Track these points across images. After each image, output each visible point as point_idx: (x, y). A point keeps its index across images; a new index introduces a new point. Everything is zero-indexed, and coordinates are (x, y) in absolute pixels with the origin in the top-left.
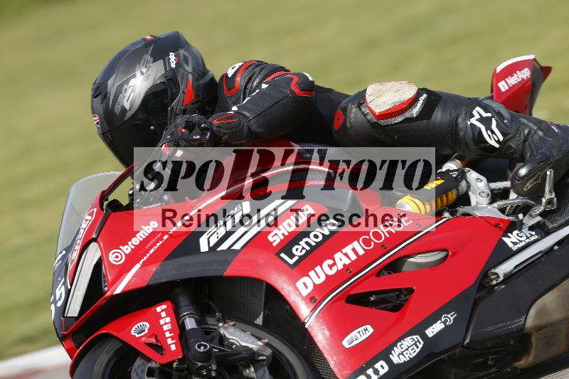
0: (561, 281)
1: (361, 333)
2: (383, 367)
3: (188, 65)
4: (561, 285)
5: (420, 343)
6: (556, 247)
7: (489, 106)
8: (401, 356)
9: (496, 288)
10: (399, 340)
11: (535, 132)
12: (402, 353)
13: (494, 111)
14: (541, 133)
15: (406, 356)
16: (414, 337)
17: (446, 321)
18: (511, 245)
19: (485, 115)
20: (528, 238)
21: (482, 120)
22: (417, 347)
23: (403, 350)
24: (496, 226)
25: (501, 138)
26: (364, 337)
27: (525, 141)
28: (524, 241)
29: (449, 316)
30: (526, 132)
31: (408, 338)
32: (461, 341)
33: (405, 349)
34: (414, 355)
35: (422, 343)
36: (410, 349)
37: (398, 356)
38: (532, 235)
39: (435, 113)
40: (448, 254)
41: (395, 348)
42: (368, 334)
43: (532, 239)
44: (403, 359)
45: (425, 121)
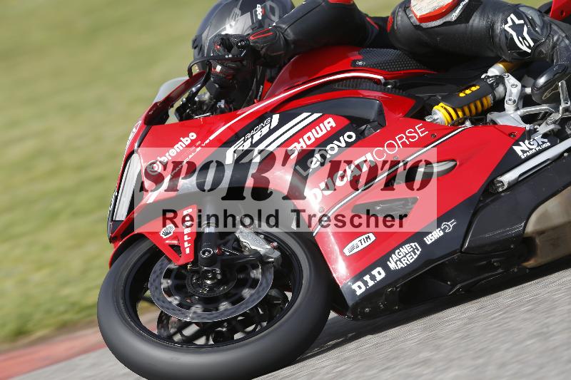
0: (565, 187)
1: (362, 241)
2: (379, 273)
3: (274, 15)
4: (564, 192)
5: (418, 250)
6: (566, 154)
7: (524, 13)
8: (398, 263)
9: (503, 194)
10: (398, 248)
11: (563, 40)
12: (400, 260)
13: (528, 18)
14: (567, 42)
15: (404, 262)
16: (413, 244)
17: (445, 228)
18: (520, 153)
19: (518, 22)
20: (539, 145)
21: (514, 27)
22: (415, 254)
23: (400, 257)
24: (510, 135)
25: (532, 44)
26: (365, 245)
27: (554, 47)
28: (535, 148)
29: (449, 223)
30: (555, 38)
31: (406, 246)
32: (459, 247)
33: (402, 255)
34: (411, 261)
35: (420, 250)
36: (407, 256)
37: (396, 263)
38: (544, 143)
39: (473, 18)
40: (456, 164)
41: (393, 255)
42: (370, 242)
43: (544, 146)
44: (400, 265)
45: (463, 25)
